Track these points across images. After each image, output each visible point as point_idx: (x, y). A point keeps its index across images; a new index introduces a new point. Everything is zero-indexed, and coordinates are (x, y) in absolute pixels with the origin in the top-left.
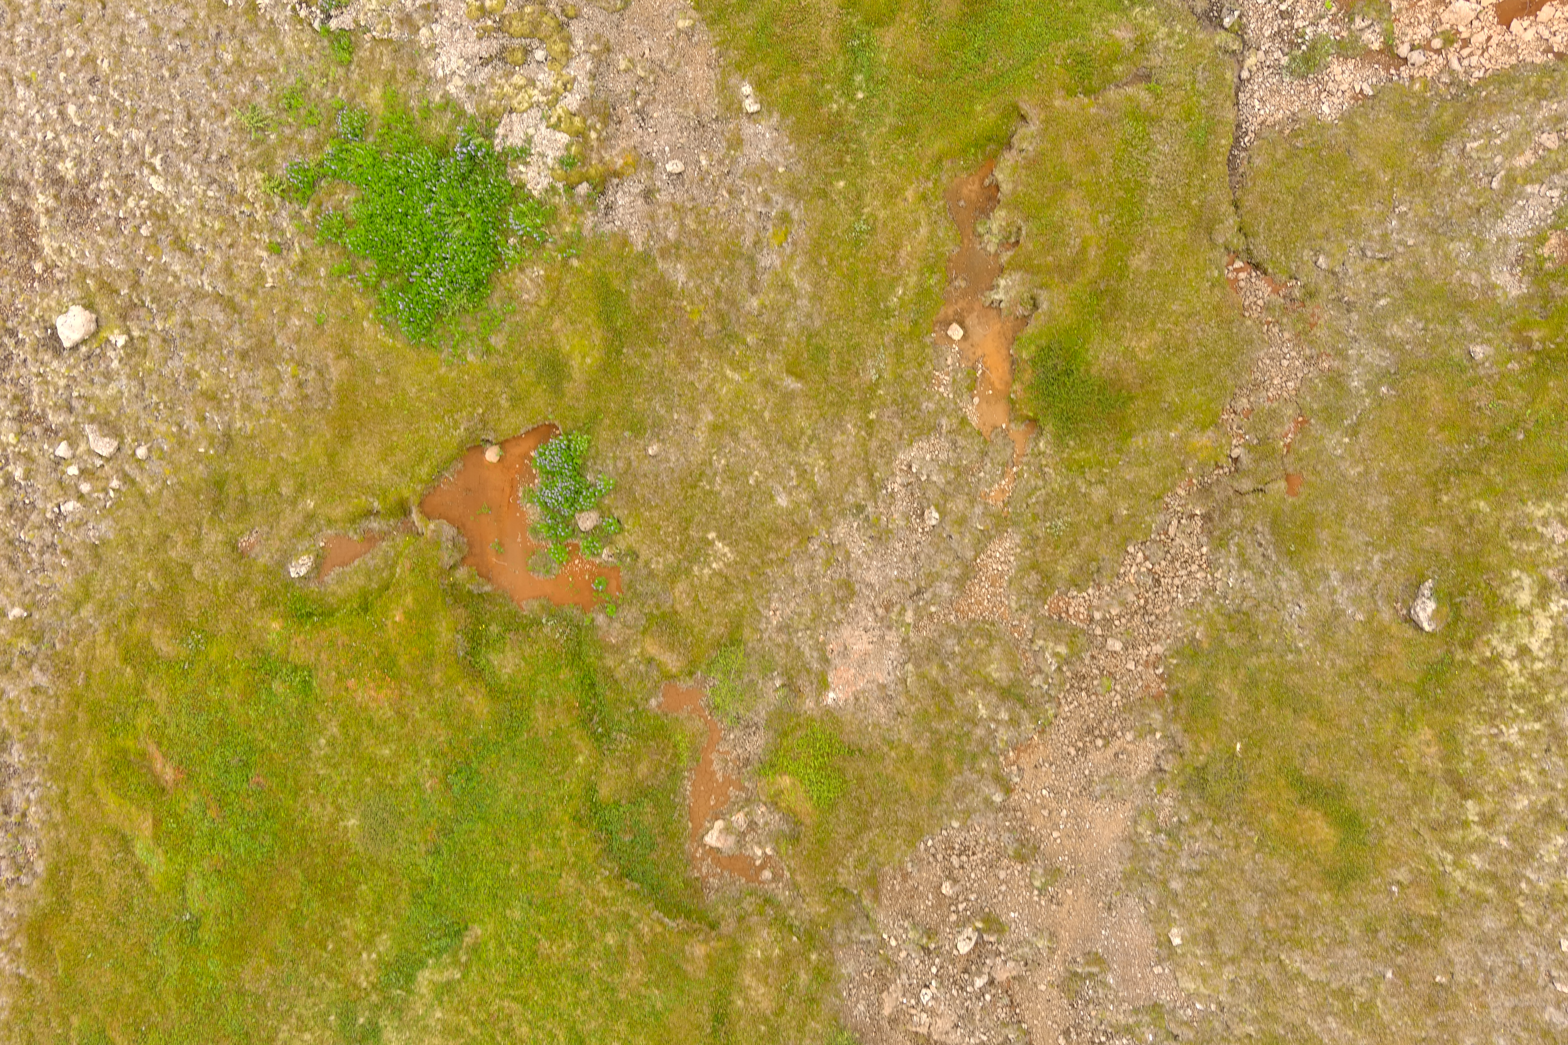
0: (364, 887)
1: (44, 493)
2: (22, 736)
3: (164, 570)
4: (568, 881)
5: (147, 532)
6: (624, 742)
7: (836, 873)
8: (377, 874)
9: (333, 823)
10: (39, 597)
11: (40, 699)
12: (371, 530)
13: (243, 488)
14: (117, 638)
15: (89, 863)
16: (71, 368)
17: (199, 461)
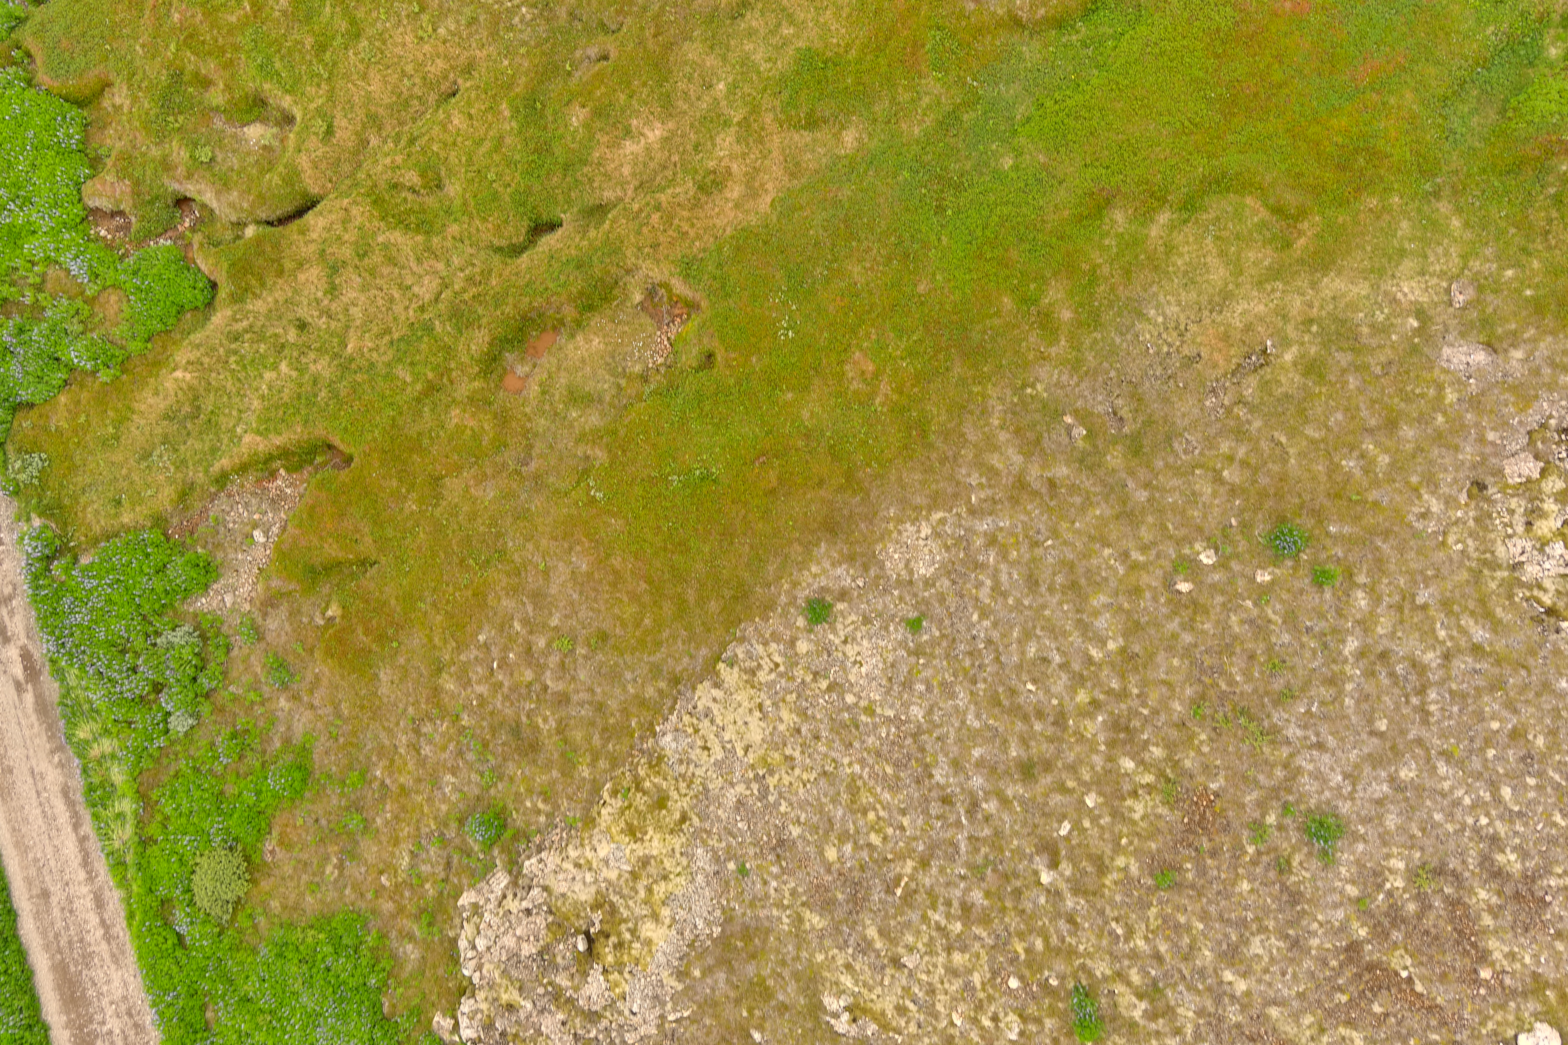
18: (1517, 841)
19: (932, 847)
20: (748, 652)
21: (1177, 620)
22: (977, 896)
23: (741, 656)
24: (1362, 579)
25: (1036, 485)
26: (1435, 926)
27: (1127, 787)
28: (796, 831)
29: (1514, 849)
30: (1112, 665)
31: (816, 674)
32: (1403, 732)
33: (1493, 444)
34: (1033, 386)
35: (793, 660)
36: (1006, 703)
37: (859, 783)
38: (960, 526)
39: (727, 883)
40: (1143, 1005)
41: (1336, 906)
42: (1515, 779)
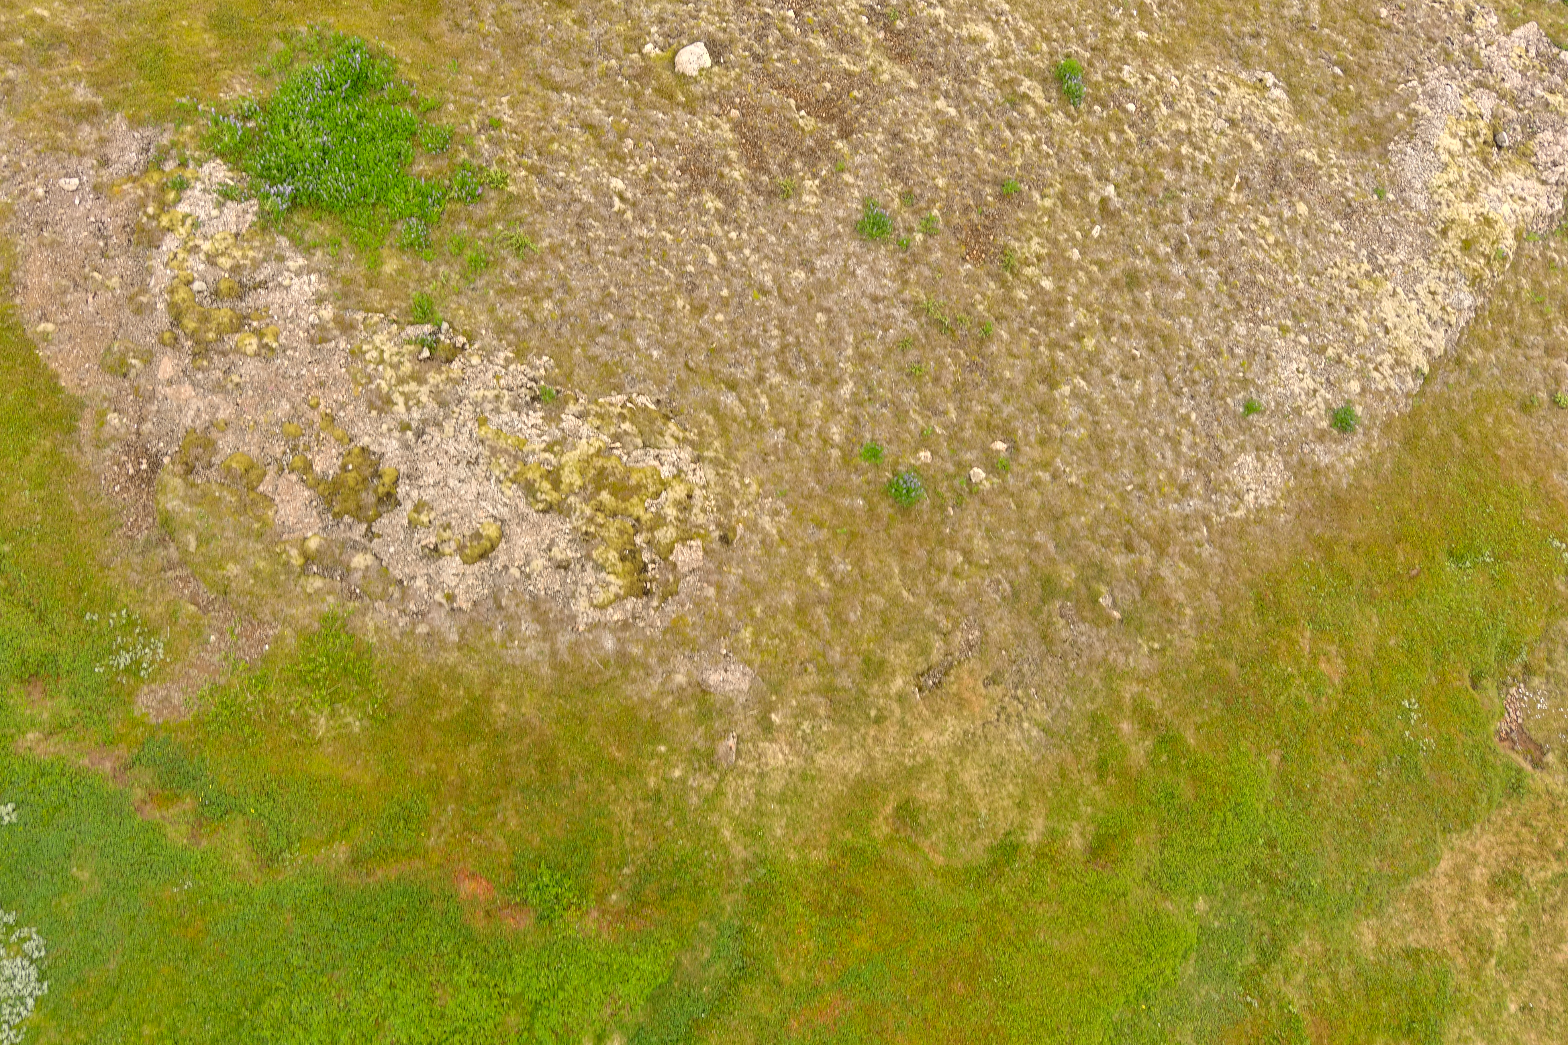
18: (704, 219)
19: (1213, 213)
20: (1403, 382)
21: (1004, 415)
22: (1169, 176)
23: (1409, 378)
24: (835, 453)
25: (1145, 545)
26: (777, 150)
27: (1045, 265)
28: (1337, 226)
29: (707, 212)
30: (1063, 372)
31: (1339, 361)
32: (801, 311)
33: (710, 584)
34: (1152, 650)
35: (1361, 373)
36: (1157, 339)
37: (1286, 266)
38: (1216, 504)
39: (1392, 183)
40: (1022, 89)
41: (863, 166)
42: (705, 271)
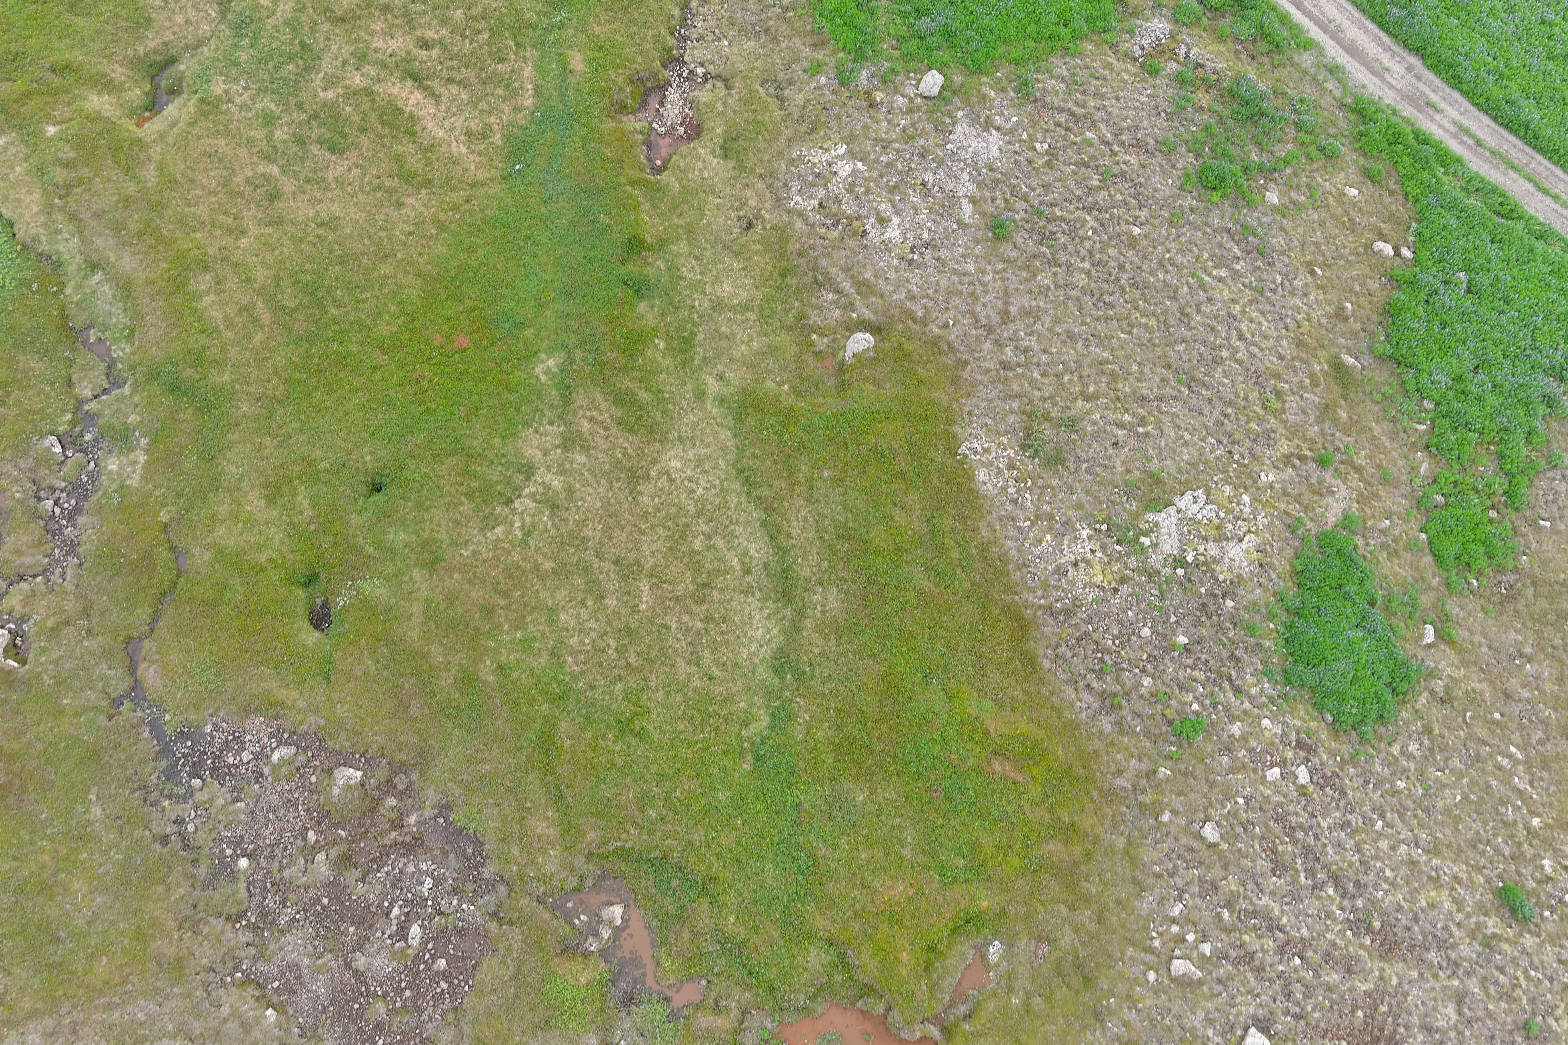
0: (831, 761)
1: (1200, 910)
2: (1110, 738)
3: (1087, 899)
4: (698, 836)
5: (1115, 919)
6: (709, 946)
7: (522, 933)
8: (826, 774)
9: (873, 791)
10: (1158, 835)
11: (1113, 768)
12: (963, 1003)
13: (1069, 986)
14: (1088, 836)
15: (1017, 681)
16: (1239, 1014)
17: (1110, 990)
